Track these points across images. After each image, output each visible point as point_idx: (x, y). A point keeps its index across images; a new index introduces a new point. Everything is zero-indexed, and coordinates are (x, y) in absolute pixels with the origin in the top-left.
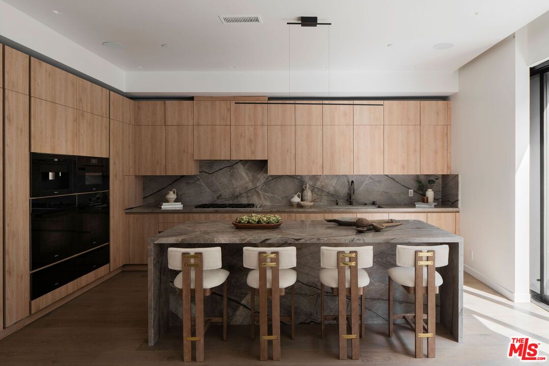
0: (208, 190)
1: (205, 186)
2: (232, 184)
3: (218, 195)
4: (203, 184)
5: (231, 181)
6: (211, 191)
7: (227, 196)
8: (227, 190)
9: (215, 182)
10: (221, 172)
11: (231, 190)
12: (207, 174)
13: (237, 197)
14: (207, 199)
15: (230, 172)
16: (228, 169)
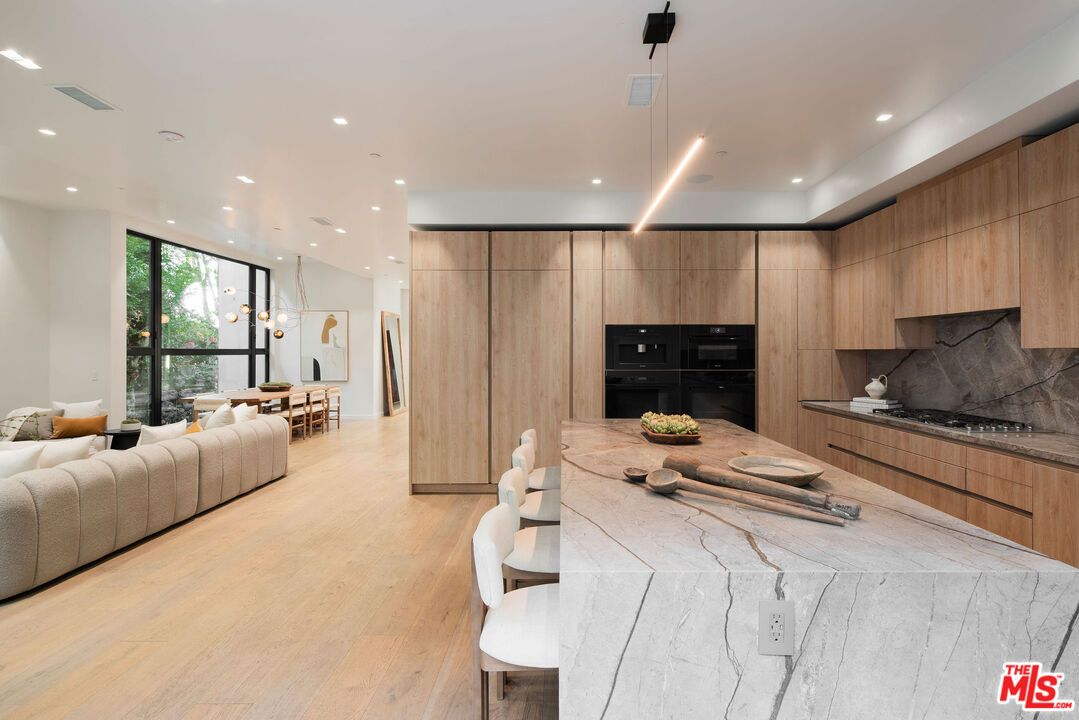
0: (948, 381)
1: (944, 372)
2: (992, 371)
3: (965, 394)
4: (941, 368)
5: (988, 363)
6: (954, 384)
7: (980, 398)
8: (980, 383)
9: (961, 364)
10: (970, 342)
11: (989, 384)
12: (947, 348)
13: (1000, 401)
14: (945, 400)
15: (986, 341)
16: (981, 335)
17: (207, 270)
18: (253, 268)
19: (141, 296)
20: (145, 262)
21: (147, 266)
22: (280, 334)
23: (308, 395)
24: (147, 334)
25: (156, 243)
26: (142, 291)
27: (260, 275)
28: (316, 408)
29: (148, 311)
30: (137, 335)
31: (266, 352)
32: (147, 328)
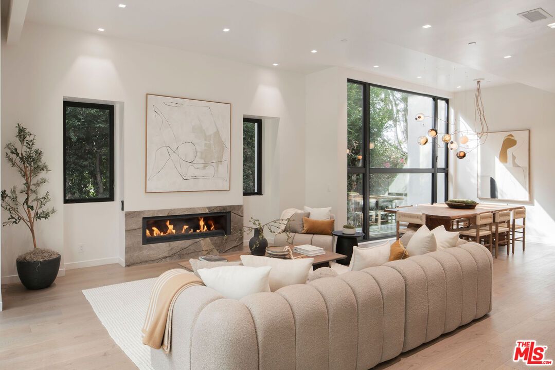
17: (398, 111)
18: (435, 99)
19: (357, 131)
20: (360, 107)
21: (361, 109)
22: (462, 154)
23: (494, 215)
24: (360, 157)
25: (366, 86)
26: (357, 128)
27: (442, 104)
28: (502, 229)
29: (361, 141)
30: (355, 158)
31: (446, 171)
32: (361, 153)
